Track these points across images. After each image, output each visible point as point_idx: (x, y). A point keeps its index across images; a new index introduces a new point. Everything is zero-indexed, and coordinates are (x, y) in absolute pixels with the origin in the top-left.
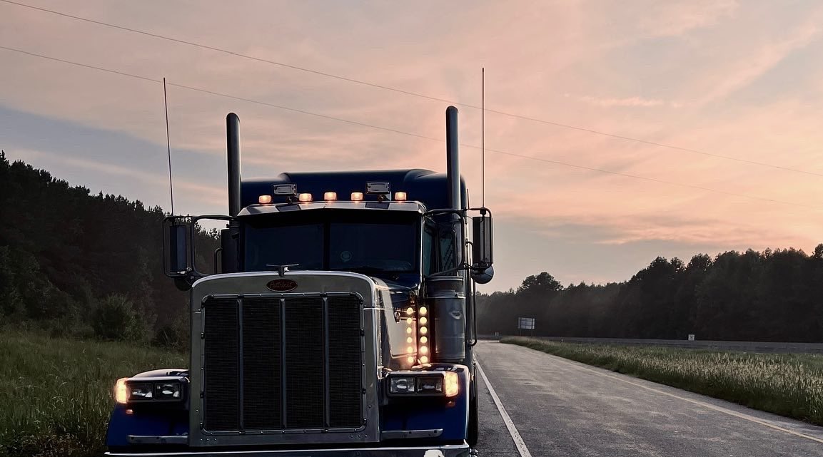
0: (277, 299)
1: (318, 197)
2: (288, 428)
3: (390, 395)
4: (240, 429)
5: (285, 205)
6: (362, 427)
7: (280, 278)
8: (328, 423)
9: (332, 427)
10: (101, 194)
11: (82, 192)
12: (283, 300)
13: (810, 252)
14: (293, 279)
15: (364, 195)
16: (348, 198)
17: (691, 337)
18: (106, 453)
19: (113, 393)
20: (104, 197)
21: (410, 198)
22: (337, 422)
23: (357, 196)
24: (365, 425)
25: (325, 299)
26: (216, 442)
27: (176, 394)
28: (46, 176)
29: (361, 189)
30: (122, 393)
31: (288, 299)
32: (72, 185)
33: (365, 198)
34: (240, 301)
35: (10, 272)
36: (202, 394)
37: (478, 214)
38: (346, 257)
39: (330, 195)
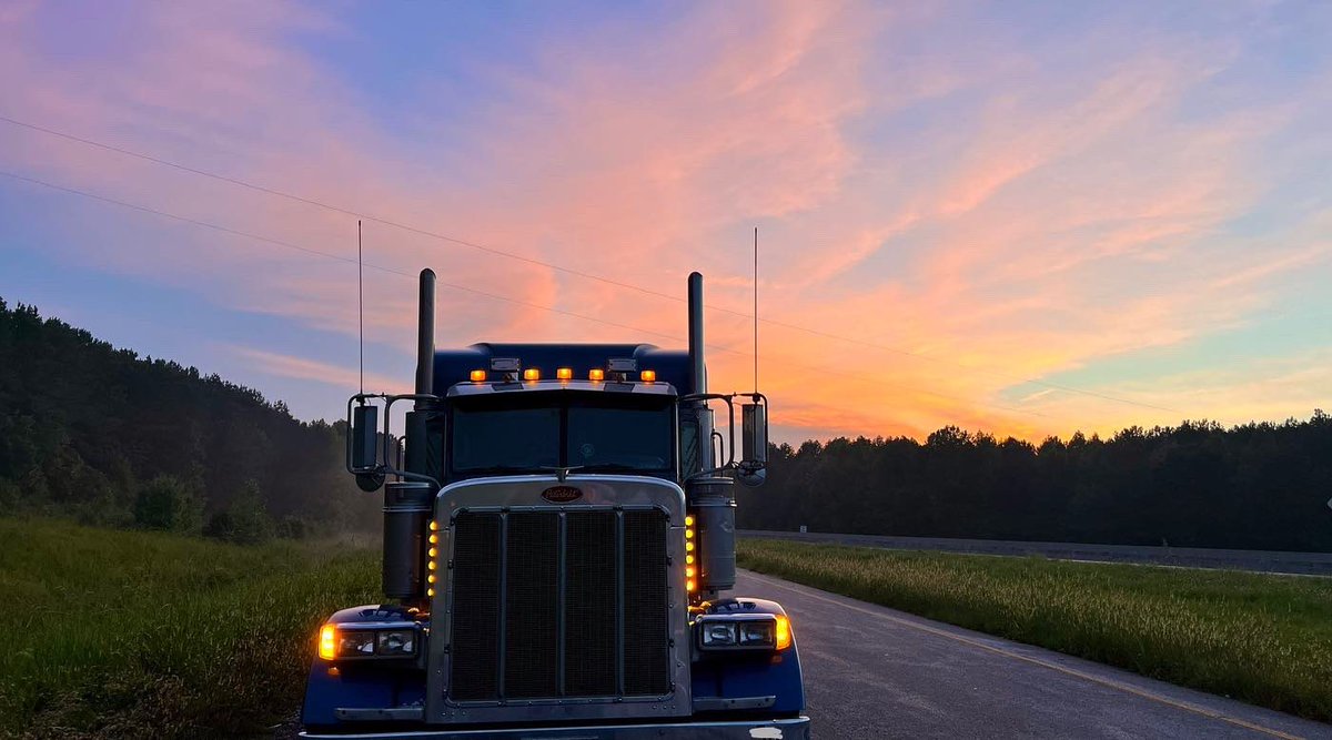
0: (555, 514)
1: (548, 374)
2: (567, 695)
3: (705, 648)
4: (500, 697)
5: (502, 385)
6: (669, 695)
7: (560, 485)
8: (622, 688)
9: (628, 694)
10: (149, 358)
11: (128, 356)
12: (562, 515)
13: (922, 442)
14: (575, 486)
15: (604, 374)
16: (586, 377)
17: (804, 529)
18: (302, 734)
19: (315, 645)
20: (153, 362)
21: (659, 378)
22: (633, 688)
23: (597, 373)
24: (673, 691)
25: (620, 514)
26: (465, 718)
27: (408, 646)
28: (85, 336)
29: (603, 366)
30: (328, 643)
31: (570, 514)
32: (117, 347)
33: (607, 377)
34: (504, 516)
35: (32, 446)
36: (447, 647)
37: (750, 401)
38: (588, 451)
39: (564, 372)
